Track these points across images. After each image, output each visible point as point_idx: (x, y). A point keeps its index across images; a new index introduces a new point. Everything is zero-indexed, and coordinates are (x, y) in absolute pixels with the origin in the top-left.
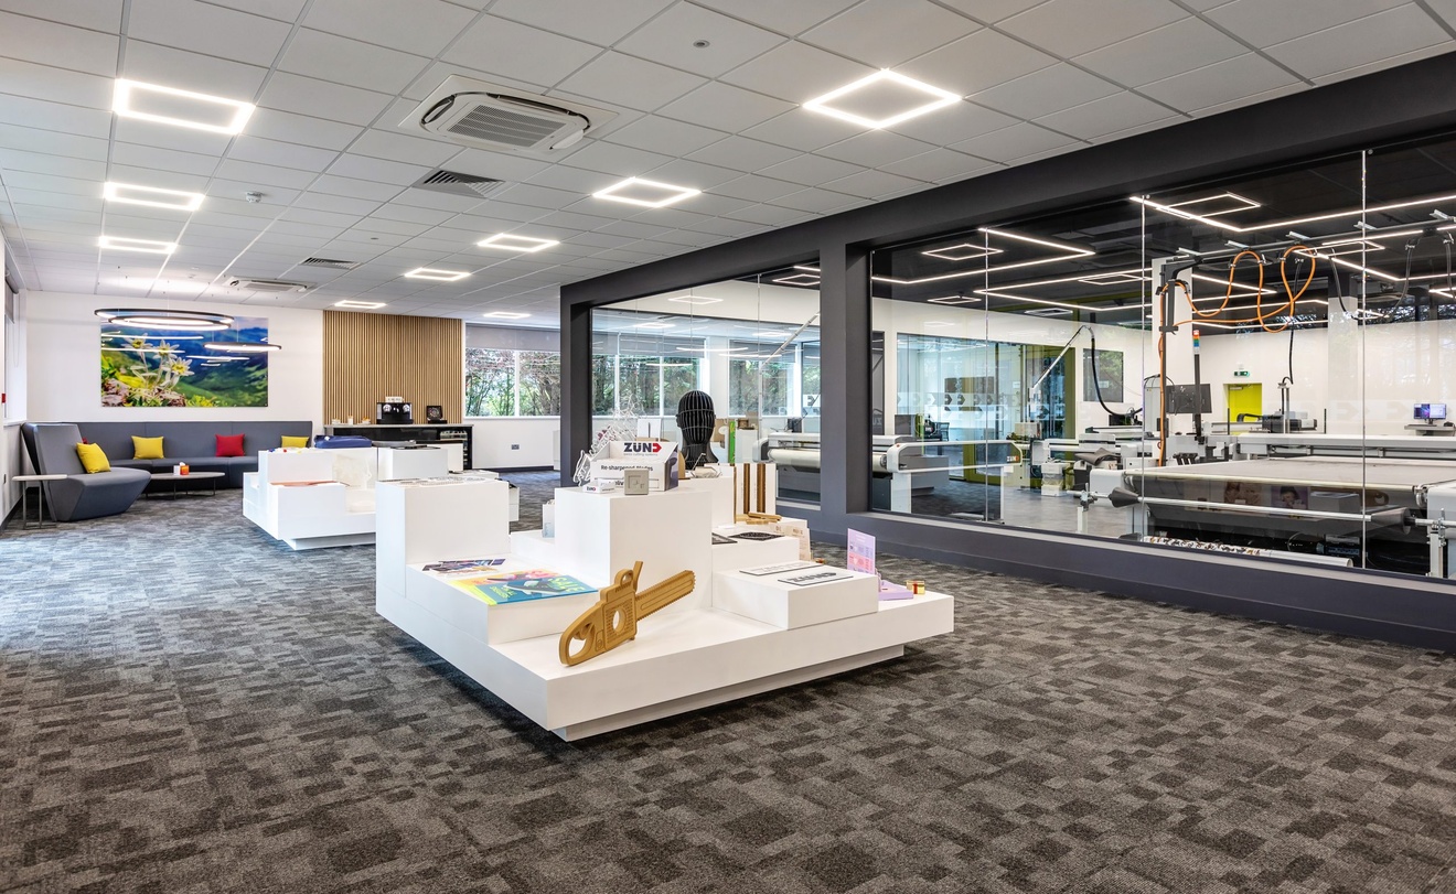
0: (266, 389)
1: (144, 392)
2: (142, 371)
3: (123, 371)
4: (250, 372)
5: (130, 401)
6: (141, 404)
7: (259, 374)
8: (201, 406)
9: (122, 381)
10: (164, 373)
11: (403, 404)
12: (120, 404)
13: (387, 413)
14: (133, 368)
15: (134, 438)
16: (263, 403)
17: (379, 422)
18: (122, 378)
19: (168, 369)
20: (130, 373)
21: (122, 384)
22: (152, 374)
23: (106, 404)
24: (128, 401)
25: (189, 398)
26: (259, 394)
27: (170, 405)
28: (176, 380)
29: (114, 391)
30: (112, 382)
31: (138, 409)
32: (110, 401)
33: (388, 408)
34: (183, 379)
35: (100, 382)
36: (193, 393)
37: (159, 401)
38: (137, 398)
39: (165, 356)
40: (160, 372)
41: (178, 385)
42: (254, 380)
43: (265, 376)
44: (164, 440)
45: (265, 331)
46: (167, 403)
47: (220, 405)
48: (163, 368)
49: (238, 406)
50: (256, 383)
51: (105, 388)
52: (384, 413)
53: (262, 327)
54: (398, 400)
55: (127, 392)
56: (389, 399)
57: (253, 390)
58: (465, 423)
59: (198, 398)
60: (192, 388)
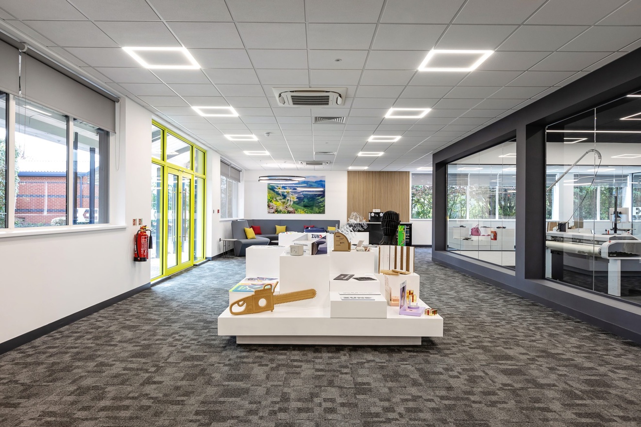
0: (324, 206)
1: (281, 208)
2: (280, 199)
3: (274, 199)
4: (318, 199)
5: (277, 211)
6: (280, 213)
7: (322, 200)
8: (301, 213)
9: (274, 204)
10: (288, 200)
11: (380, 213)
12: (273, 213)
13: (373, 217)
14: (278, 198)
15: (276, 226)
16: (323, 212)
17: (369, 221)
18: (274, 202)
19: (289, 199)
20: (277, 201)
21: (274, 205)
22: (284, 200)
23: (269, 212)
24: (276, 212)
25: (296, 210)
26: (322, 208)
27: (290, 213)
28: (292, 203)
29: (271, 207)
30: (271, 204)
31: (279, 214)
32: (270, 211)
33: (373, 215)
34: (294, 202)
35: (267, 204)
36: (298, 208)
37: (286, 211)
38: (279, 210)
39: (288, 193)
40: (287, 200)
41: (293, 205)
42: (320, 202)
43: (324, 201)
44: (286, 227)
45: (324, 181)
46: (289, 212)
47: (307, 213)
48: (288, 198)
49: (314, 213)
50: (320, 204)
51: (269, 206)
52: (371, 217)
53: (323, 180)
54: (378, 211)
55: (275, 208)
56: (374, 211)
57: (320, 207)
58: (410, 222)
59: (300, 210)
60: (297, 206)
